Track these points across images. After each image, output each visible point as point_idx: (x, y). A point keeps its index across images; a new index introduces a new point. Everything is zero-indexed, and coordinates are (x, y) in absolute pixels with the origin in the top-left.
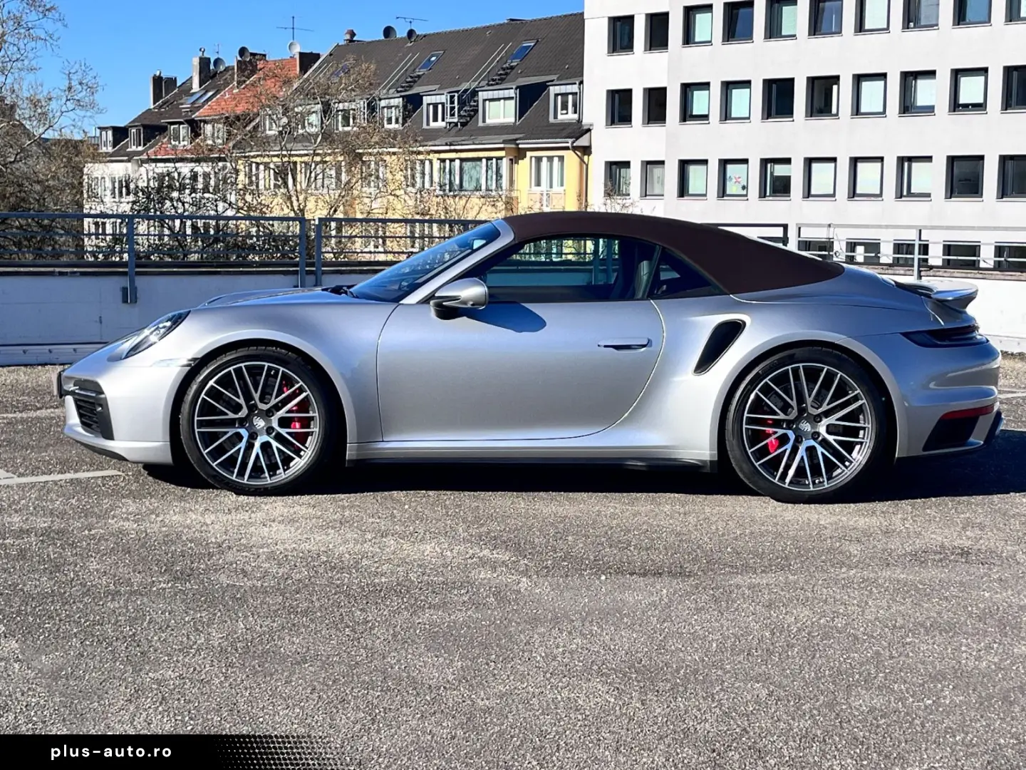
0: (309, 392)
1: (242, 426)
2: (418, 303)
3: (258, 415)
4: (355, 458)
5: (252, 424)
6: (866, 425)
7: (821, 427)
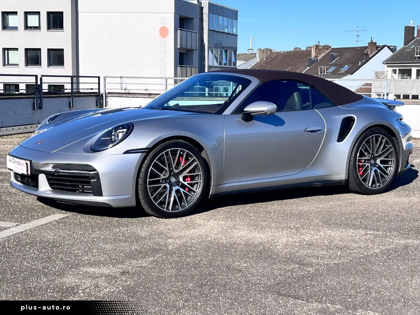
0: (198, 162)
1: (166, 182)
2: (231, 114)
3: (173, 176)
4: (213, 193)
5: (170, 180)
6: (392, 159)
7: (378, 161)
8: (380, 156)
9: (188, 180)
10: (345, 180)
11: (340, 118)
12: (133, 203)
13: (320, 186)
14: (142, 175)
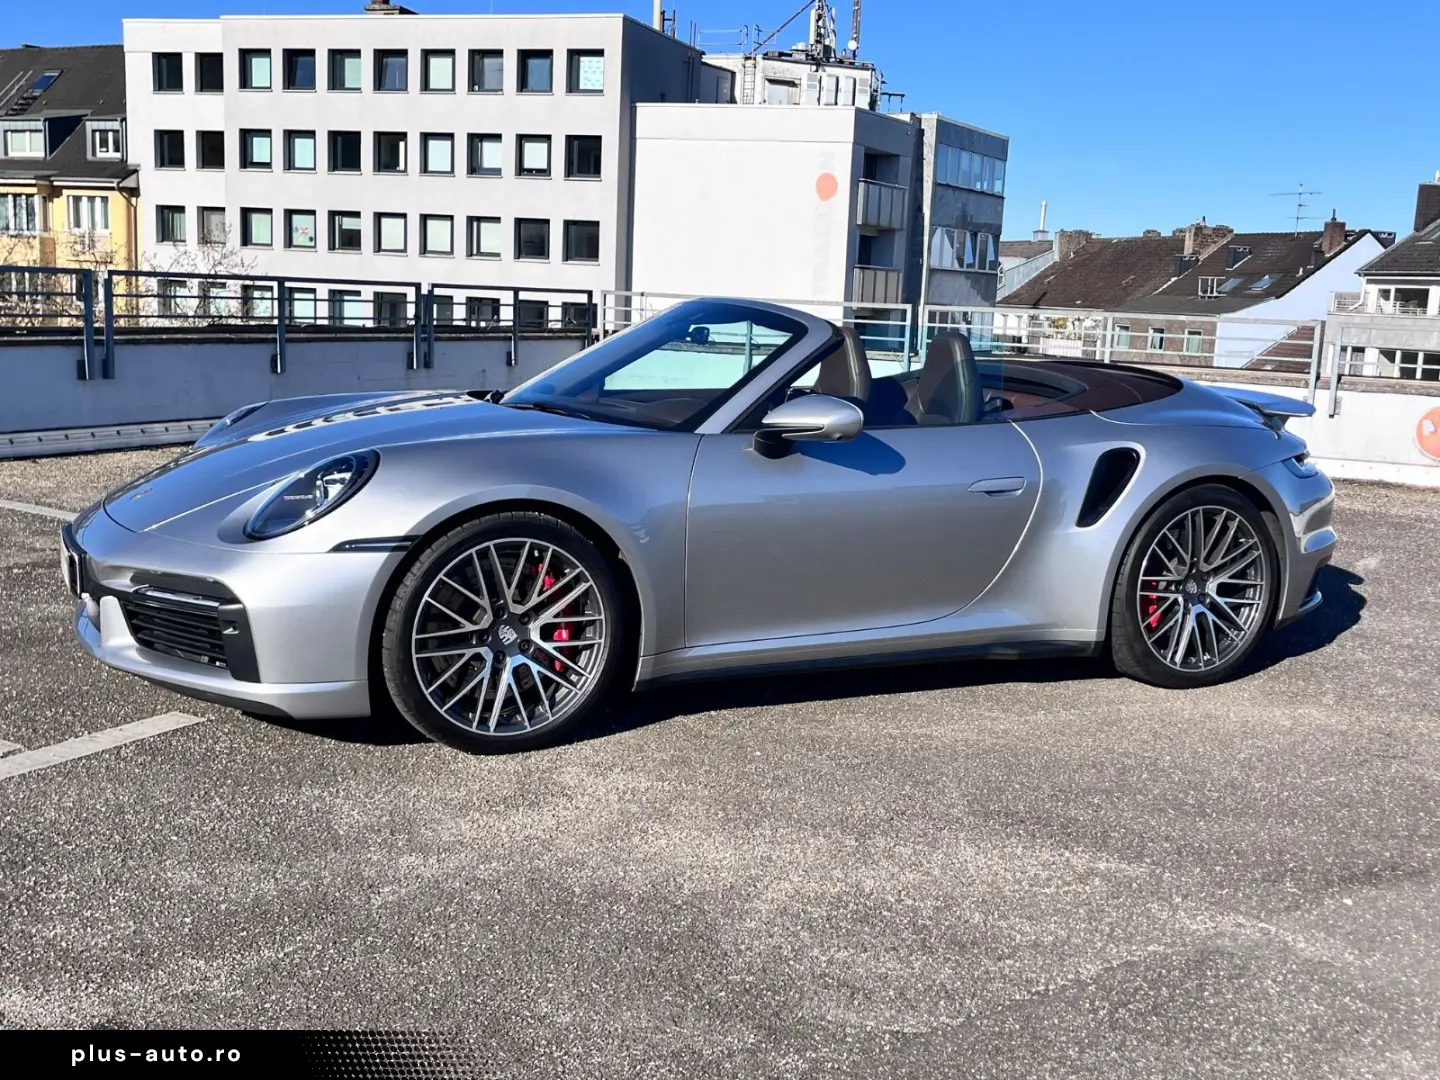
0: (591, 582)
1: (481, 643)
2: (723, 432)
4: (647, 677)
5: (495, 637)
6: (1258, 582)
7: (1211, 587)
8: (1217, 571)
9: (560, 635)
10: (1097, 643)
11: (1088, 454)
12: (362, 706)
13: (1014, 658)
14: (393, 620)
